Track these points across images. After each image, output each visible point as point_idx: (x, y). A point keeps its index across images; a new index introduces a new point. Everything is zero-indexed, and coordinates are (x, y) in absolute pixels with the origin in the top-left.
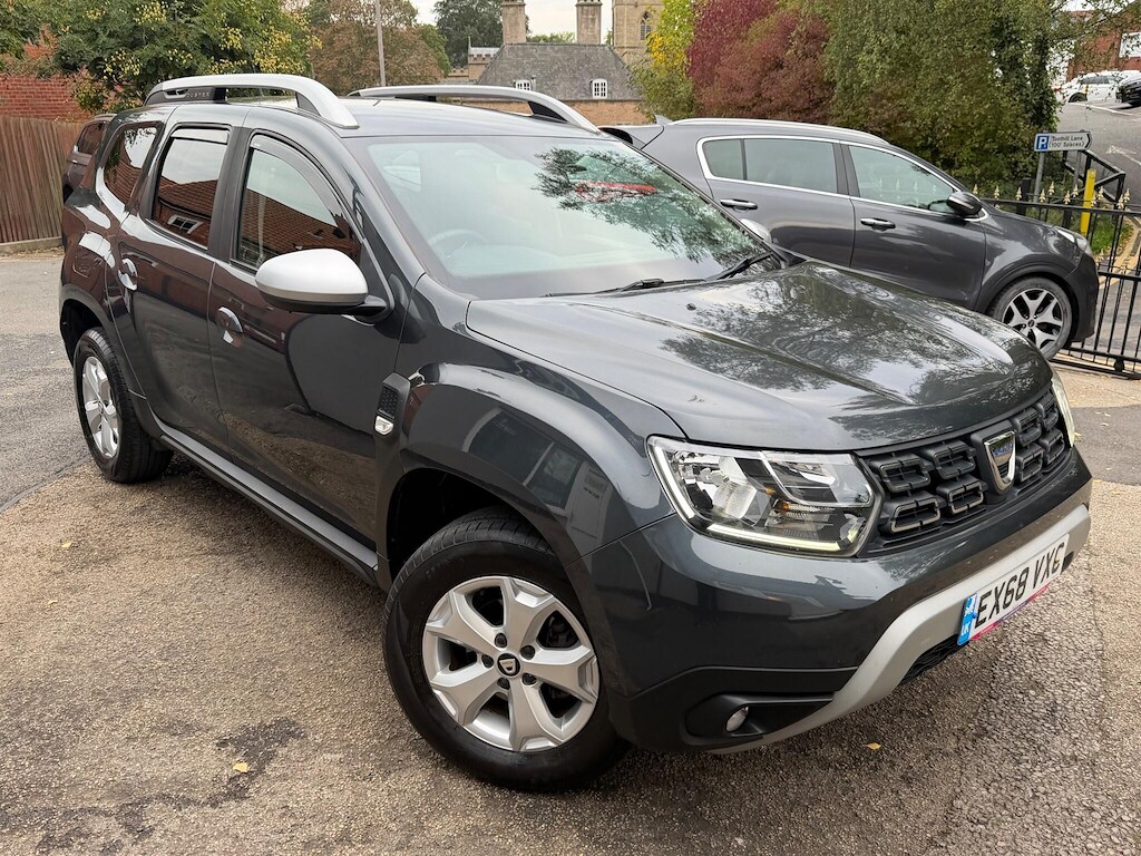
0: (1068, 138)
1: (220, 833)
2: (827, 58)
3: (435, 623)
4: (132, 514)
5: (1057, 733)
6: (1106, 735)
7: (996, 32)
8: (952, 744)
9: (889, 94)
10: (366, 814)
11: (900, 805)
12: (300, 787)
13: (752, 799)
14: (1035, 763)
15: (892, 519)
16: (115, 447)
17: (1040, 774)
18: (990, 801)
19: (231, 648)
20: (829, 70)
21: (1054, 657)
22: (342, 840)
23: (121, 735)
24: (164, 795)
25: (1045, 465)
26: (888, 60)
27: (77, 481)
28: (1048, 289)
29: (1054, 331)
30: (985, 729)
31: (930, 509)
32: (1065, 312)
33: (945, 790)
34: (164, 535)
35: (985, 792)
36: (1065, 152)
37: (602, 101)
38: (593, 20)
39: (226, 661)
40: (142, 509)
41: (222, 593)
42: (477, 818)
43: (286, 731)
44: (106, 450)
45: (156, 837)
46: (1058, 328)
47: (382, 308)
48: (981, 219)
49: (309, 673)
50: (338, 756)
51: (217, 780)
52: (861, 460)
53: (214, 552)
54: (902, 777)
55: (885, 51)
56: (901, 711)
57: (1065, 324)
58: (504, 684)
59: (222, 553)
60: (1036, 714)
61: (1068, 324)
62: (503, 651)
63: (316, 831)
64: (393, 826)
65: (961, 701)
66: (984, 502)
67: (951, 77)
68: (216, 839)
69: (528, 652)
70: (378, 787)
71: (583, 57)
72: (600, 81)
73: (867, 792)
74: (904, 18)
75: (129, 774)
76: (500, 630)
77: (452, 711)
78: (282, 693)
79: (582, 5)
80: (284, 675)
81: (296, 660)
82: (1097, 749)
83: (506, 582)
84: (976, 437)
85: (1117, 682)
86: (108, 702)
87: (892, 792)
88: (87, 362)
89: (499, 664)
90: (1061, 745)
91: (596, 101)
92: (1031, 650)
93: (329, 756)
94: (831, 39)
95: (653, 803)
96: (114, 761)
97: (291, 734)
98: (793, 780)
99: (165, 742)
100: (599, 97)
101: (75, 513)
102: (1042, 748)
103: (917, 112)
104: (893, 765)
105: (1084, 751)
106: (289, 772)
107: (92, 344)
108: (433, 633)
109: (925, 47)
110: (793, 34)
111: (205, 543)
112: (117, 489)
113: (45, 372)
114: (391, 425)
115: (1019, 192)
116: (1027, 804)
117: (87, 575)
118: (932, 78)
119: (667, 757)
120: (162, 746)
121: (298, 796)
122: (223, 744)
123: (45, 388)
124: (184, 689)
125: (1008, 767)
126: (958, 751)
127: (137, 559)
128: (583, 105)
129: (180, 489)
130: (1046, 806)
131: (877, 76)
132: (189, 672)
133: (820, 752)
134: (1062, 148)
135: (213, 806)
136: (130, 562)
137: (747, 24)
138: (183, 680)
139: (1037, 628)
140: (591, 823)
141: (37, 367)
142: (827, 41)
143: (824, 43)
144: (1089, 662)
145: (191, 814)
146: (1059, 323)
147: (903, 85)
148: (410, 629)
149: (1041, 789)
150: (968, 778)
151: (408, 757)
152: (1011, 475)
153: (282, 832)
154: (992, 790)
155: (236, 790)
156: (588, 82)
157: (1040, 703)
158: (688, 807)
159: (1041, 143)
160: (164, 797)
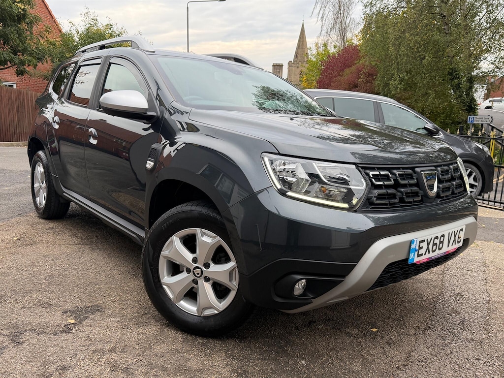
0: (482, 118)
1: (55, 345)
2: (377, 83)
3: (165, 252)
4: (47, 229)
5: (465, 330)
6: (488, 332)
7: (450, 74)
8: (413, 331)
9: (403, 98)
10: (125, 341)
11: (384, 353)
12: (97, 330)
13: (312, 346)
14: (452, 341)
15: (375, 197)
16: (44, 202)
17: (454, 345)
18: (429, 353)
19: (78, 278)
20: (377, 88)
21: (465, 302)
22: (111, 351)
23: (19, 306)
24: (33, 329)
25: (453, 193)
26: (403, 84)
27: (27, 218)
28: (471, 168)
29: (474, 187)
30: (429, 327)
31: (393, 196)
32: (479, 179)
33: (407, 348)
34: (59, 237)
35: (426, 350)
36: (482, 124)
38: (279, 72)
39: (75, 282)
40: (52, 228)
41: (80, 258)
43: (96, 309)
44: (40, 204)
45: (25, 345)
46: (476, 186)
47: (155, 116)
48: (440, 136)
49: (111, 288)
50: (117, 319)
51: (59, 325)
52: (360, 168)
53: (80, 244)
54: (387, 342)
55: (402, 80)
56: (389, 318)
57: (479, 184)
58: (195, 282)
59: (83, 244)
60: (455, 323)
61: (480, 185)
62: (195, 265)
63: (100, 346)
64: (137, 347)
65: (419, 316)
67: (430, 91)
68: (52, 347)
69: (207, 266)
70: (134, 331)
73: (368, 347)
74: (409, 67)
75: (18, 321)
76: (195, 255)
77: (171, 296)
78: (98, 295)
79: (275, 66)
80: (100, 288)
81: (107, 283)
82: (484, 337)
83: (198, 231)
84: (417, 170)
85: (495, 313)
86: (17, 294)
87: (381, 348)
88: (37, 165)
89: (193, 271)
90: (466, 334)
92: (454, 299)
93: (113, 319)
94: (378, 75)
95: (263, 345)
96: (13, 315)
97: (98, 310)
98: (333, 340)
101: (24, 228)
102: (456, 335)
103: (416, 106)
104: (382, 338)
105: (477, 337)
106: (93, 324)
107: (39, 157)
108: (165, 257)
109: (419, 79)
110: (361, 73)
111: (76, 240)
112: (44, 221)
114: (153, 163)
115: (458, 131)
116: (447, 356)
117: (21, 250)
118: (423, 91)
119: (273, 328)
120: (37, 311)
121: (95, 333)
122: (66, 312)
124: (53, 291)
125: (439, 342)
126: (415, 334)
127: (45, 245)
129: (71, 222)
130: (457, 357)
131: (398, 90)
132: (57, 285)
133: (348, 330)
134: (480, 122)
135: (54, 335)
136: (40, 246)
137: (343, 70)
138: (53, 288)
139: (458, 291)
140: (232, 350)
141: (21, 181)
142: (377, 76)
143: (375, 77)
144: (482, 304)
145: (43, 338)
146: (476, 184)
147: (410, 94)
148: (154, 254)
149: (455, 350)
150: (419, 344)
151: (150, 322)
152: (435, 189)
153: (84, 346)
154: (430, 349)
155: (67, 330)
157: (457, 319)
158: (281, 347)
159: (470, 120)
160: (32, 330)
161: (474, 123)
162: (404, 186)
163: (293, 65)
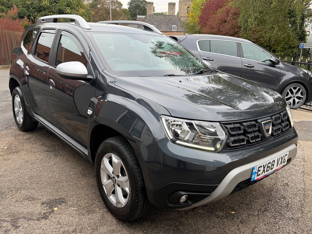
0: (309, 45)
1: (39, 228)
2: (239, 20)
4: (26, 140)
5: (288, 211)
6: (303, 212)
7: (289, 14)
8: (257, 213)
9: (257, 31)
10: (81, 225)
11: (239, 229)
12: (63, 217)
13: (195, 225)
14: (280, 219)
15: (231, 142)
16: (22, 120)
17: (281, 222)
18: (265, 229)
19: (49, 178)
20: (240, 23)
21: (290, 190)
22: (74, 232)
23: (14, 200)
24: (24, 217)
25: (282, 131)
26: (257, 21)
27: (11, 131)
28: (299, 86)
29: (301, 99)
30: (267, 209)
31: (243, 140)
32: (304, 93)
33: (253, 225)
34: (34, 146)
35: (264, 227)
36: (309, 49)
37: (175, 31)
38: (173, 8)
39: (47, 181)
40: (29, 139)
41: (48, 162)
42: (114, 227)
43: (61, 201)
44: (20, 122)
45: (21, 228)
47: (92, 79)
48: (279, 66)
49: (70, 185)
50: (76, 208)
51: (40, 213)
52: (222, 124)
53: (47, 151)
54: (240, 221)
55: (256, 18)
56: (242, 203)
57: (304, 97)
59: (50, 151)
60: (283, 206)
63: (67, 229)
64: (89, 228)
65: (260, 201)
66: (261, 140)
67: (275, 26)
68: (38, 230)
70: (86, 217)
71: (170, 19)
72: (174, 26)
73: (229, 225)
74: (261, 9)
75: (15, 211)
77: (106, 192)
78: (62, 191)
79: (170, 4)
80: (63, 185)
81: (67, 181)
82: (300, 216)
84: (259, 121)
85: (308, 198)
86: (12, 191)
87: (237, 225)
88: (16, 96)
90: (289, 215)
91: (173, 32)
92: (283, 188)
93: (73, 208)
94: (241, 14)
95: (166, 225)
96: (11, 207)
97: (63, 202)
98: (208, 221)
99: (27, 202)
100: (174, 30)
101: (10, 139)
102: (283, 215)
103: (265, 36)
104: (238, 218)
105: (295, 217)
106: (61, 212)
107: (17, 91)
109: (268, 17)
110: (230, 13)
111: (45, 148)
112: (22, 133)
113: (6, 101)
114: (92, 112)
115: (292, 59)
116: (276, 231)
117: (10, 156)
118: (270, 26)
119: (171, 213)
120: (25, 204)
121: (63, 219)
122: (43, 204)
123: (6, 105)
124: (34, 188)
125: (272, 220)
126: (258, 215)
127: (25, 152)
128: (169, 33)
129: (40, 134)
130: (282, 231)
131: (254, 25)
132: (36, 183)
133: (217, 213)
134: (308, 47)
135: (38, 221)
136: (23, 153)
137: (217, 10)
138: (34, 186)
139: (286, 181)
140: (147, 230)
141: (4, 100)
142: (240, 15)
143: (239, 16)
144: (300, 192)
145: (31, 223)
147: (261, 28)
149: (281, 226)
150: (260, 223)
151: (96, 210)
152: (270, 132)
153: (57, 228)
154: (266, 226)
155: (45, 217)
156: (171, 26)
157: (284, 203)
158: (176, 227)
159: (301, 46)
160: (24, 218)
161: (304, 48)
162: (250, 133)
163: (182, 3)
